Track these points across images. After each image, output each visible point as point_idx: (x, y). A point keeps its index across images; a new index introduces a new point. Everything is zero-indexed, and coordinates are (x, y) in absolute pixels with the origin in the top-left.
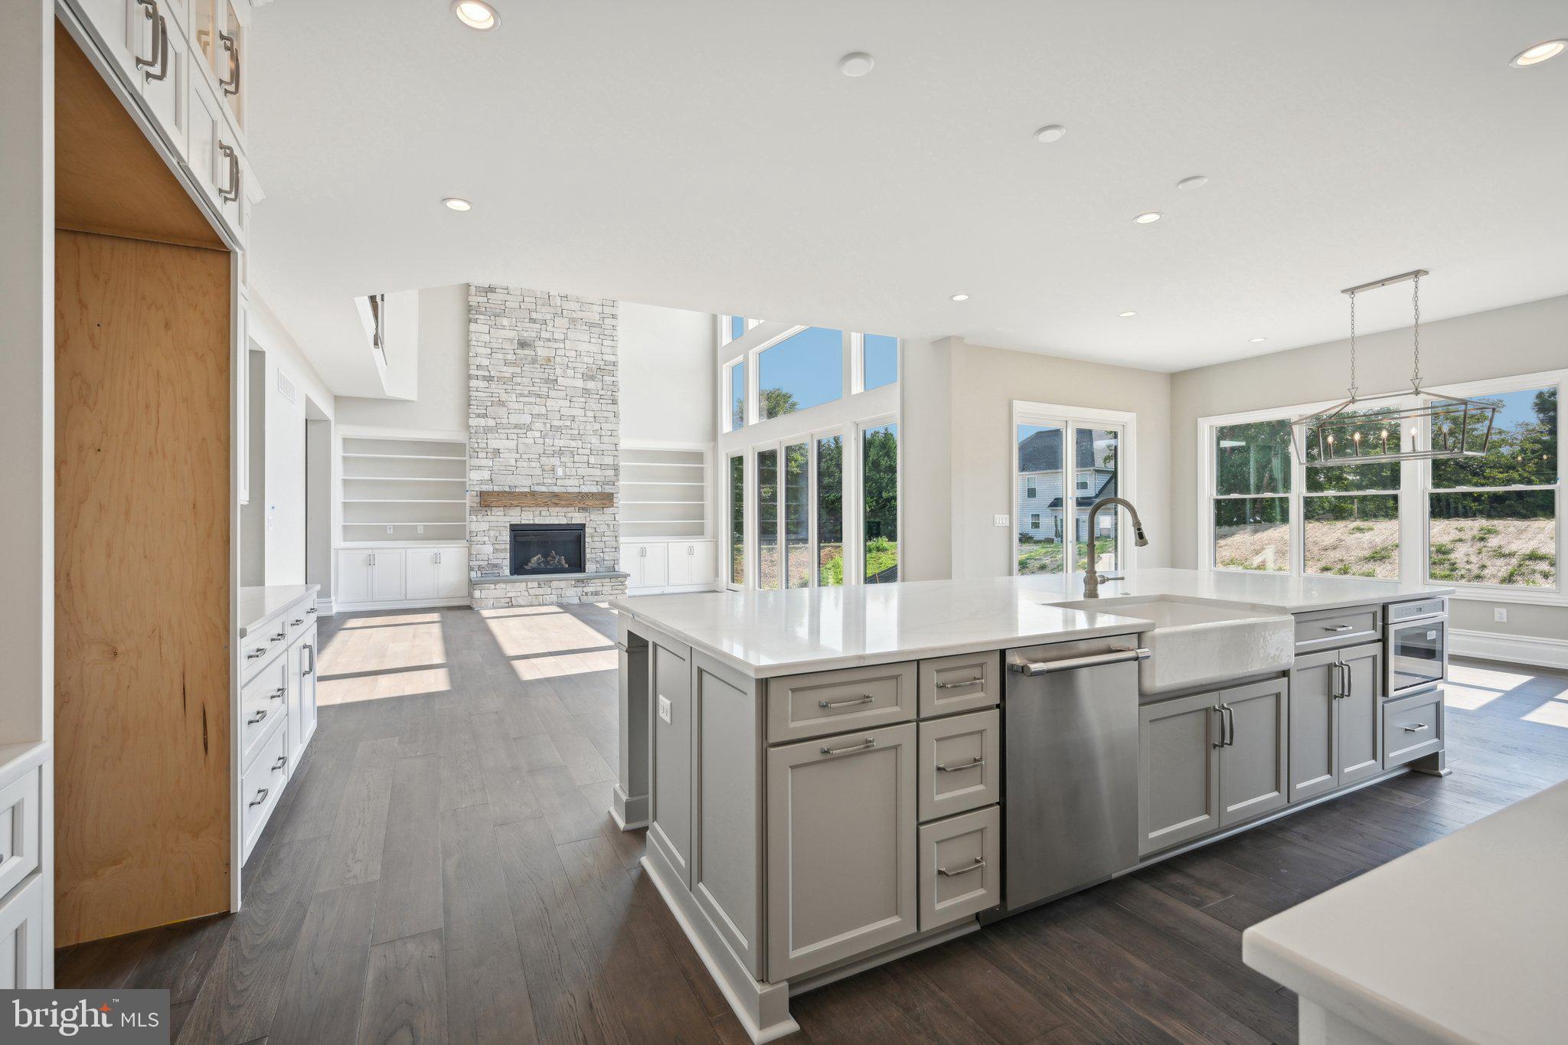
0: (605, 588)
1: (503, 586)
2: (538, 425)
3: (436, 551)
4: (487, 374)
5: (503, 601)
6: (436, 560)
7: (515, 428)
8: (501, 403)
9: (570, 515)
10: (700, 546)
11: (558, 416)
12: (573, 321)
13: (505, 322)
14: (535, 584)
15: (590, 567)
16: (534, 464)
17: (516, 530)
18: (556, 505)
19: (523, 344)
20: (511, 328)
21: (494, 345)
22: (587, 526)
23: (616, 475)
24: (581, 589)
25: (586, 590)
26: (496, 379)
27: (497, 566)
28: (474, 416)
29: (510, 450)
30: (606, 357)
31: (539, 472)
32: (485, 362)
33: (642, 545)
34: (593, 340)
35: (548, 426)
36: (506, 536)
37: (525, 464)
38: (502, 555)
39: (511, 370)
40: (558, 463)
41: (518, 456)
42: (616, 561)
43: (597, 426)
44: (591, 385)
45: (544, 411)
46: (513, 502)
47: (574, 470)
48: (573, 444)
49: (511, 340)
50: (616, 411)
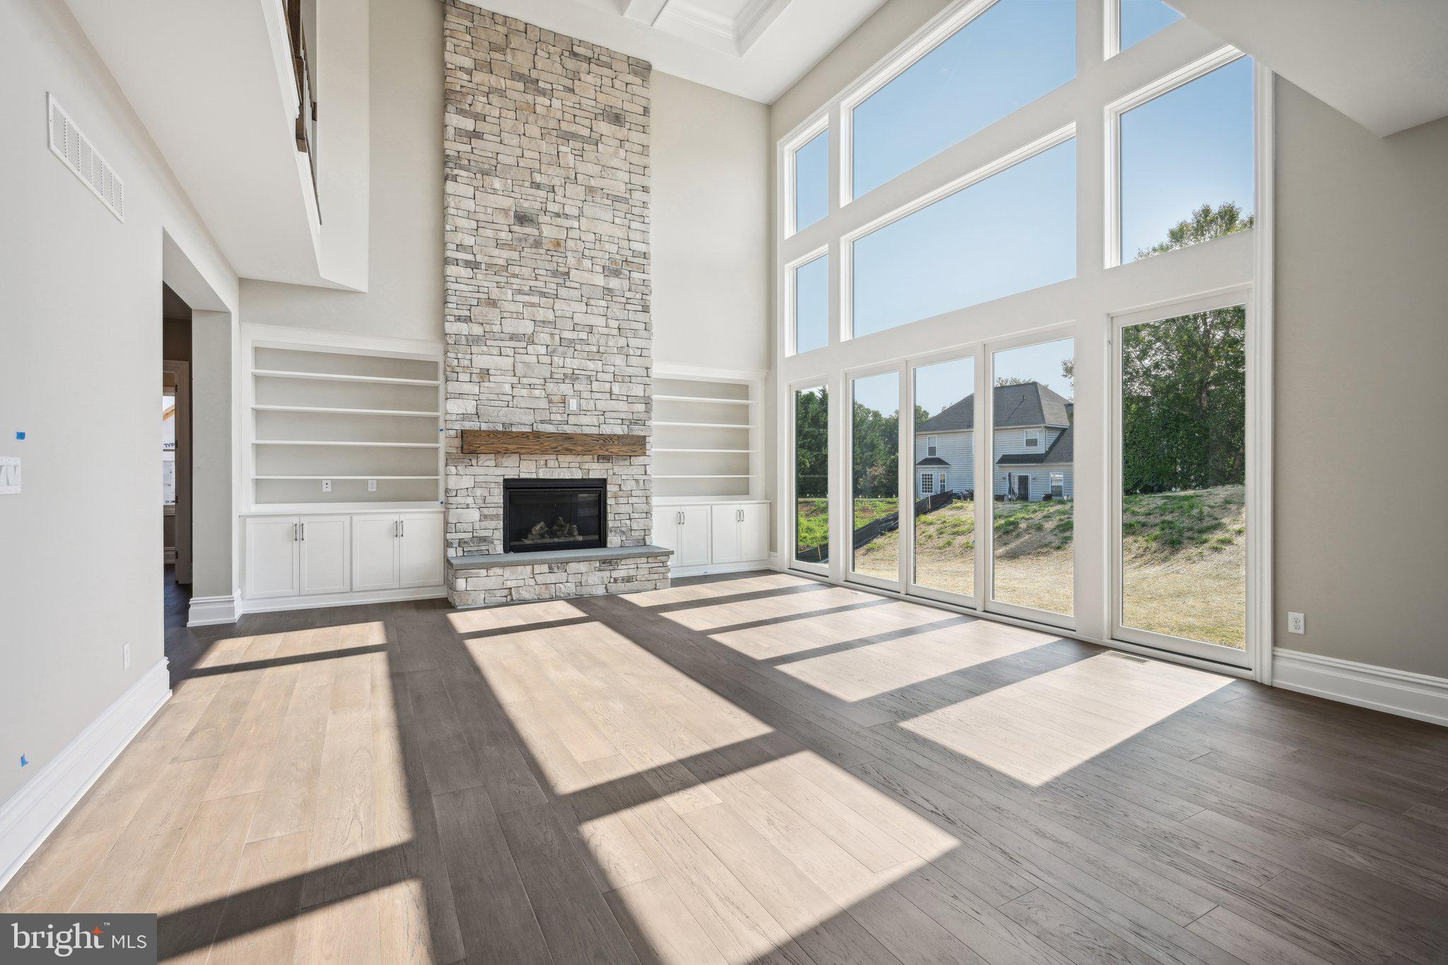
0: (641, 572)
1: (498, 571)
2: (544, 337)
3: (396, 518)
4: (470, 257)
5: (499, 593)
6: (397, 531)
7: (511, 339)
8: (493, 303)
9: (586, 466)
10: (752, 509)
11: (570, 324)
12: (590, 190)
13: (497, 184)
14: (545, 568)
15: (613, 540)
16: (537, 393)
17: (513, 488)
18: (569, 451)
19: (522, 219)
20: (505, 193)
21: (481, 217)
22: (609, 482)
23: (648, 411)
24: (607, 574)
25: (615, 574)
26: (483, 266)
27: (485, 541)
28: (452, 318)
29: (503, 372)
30: (635, 246)
31: (544, 404)
32: (469, 241)
33: (678, 509)
34: (617, 221)
35: (557, 338)
36: (498, 497)
37: (525, 392)
38: (492, 524)
39: (506, 254)
40: (571, 392)
41: (515, 380)
42: (647, 531)
43: (622, 342)
44: (614, 283)
45: (551, 318)
46: (510, 447)
47: (592, 402)
48: (591, 365)
49: (505, 211)
50: (647, 321)
